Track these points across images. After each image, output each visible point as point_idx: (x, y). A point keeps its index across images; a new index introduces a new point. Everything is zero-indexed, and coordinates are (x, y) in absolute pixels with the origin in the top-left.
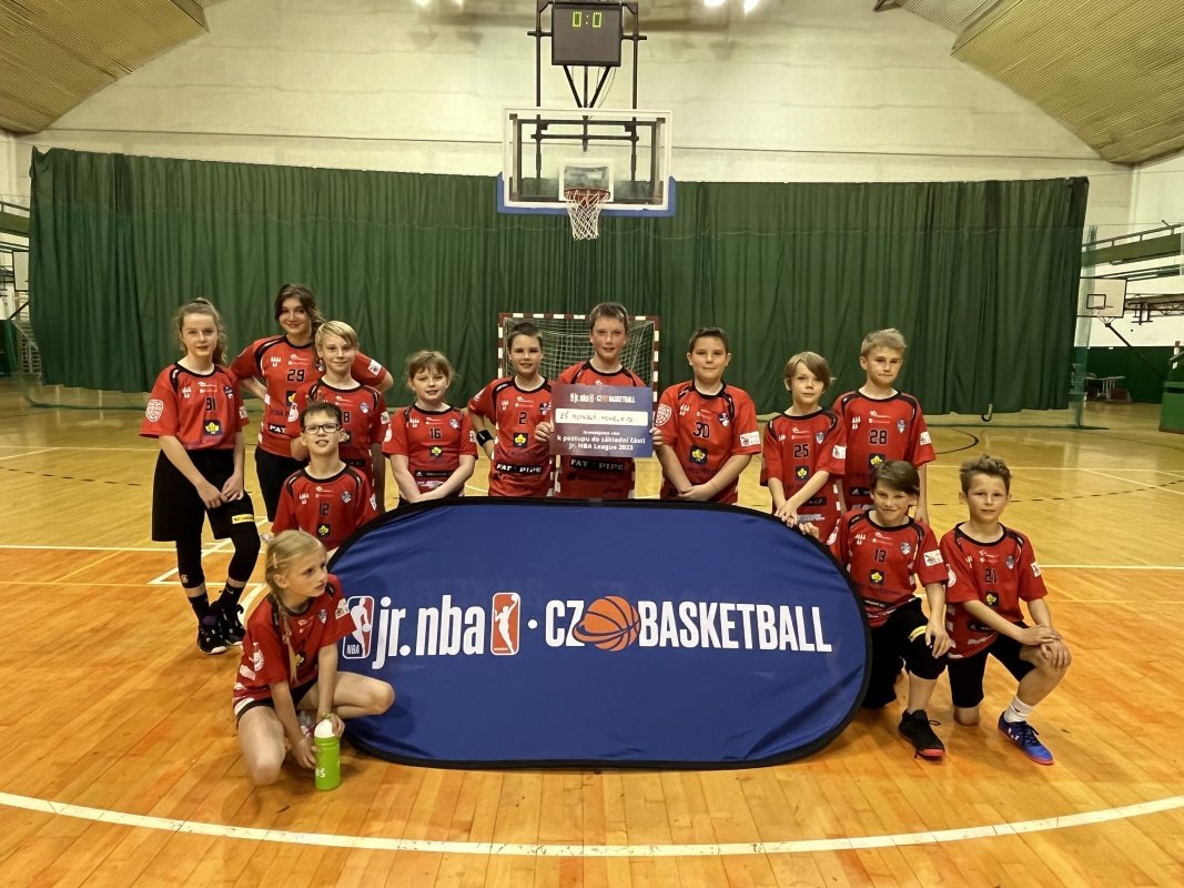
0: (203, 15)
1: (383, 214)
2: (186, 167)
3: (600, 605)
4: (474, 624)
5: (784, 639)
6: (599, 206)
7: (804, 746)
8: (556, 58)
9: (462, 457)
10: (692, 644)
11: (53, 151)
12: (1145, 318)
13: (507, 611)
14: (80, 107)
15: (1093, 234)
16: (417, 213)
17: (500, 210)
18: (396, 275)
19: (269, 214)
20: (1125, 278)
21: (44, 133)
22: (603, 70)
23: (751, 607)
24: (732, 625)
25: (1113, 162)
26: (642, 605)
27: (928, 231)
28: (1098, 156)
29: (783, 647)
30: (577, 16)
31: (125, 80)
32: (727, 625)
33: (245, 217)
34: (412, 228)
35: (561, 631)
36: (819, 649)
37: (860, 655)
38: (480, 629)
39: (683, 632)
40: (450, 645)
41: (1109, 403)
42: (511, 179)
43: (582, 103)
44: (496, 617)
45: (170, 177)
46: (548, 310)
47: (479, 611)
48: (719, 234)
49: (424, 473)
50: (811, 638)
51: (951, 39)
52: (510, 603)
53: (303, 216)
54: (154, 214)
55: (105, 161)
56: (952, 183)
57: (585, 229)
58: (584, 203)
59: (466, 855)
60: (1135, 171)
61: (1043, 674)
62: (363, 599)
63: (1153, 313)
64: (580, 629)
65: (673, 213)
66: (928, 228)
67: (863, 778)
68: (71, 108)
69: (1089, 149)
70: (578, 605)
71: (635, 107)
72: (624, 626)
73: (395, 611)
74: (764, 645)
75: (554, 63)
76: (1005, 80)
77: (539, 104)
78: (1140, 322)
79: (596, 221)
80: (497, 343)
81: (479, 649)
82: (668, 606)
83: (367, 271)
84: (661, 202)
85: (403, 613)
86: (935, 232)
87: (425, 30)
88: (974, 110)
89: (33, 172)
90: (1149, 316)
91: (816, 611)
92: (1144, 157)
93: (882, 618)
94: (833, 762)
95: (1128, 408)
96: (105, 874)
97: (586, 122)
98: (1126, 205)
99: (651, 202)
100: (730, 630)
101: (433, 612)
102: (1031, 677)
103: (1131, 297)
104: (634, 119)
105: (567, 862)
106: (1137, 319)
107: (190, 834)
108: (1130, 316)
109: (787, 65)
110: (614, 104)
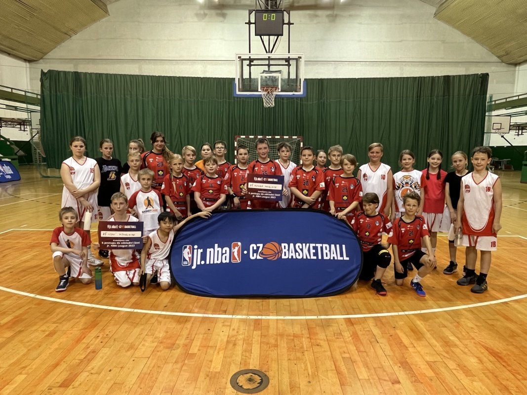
0: (107, 8)
1: (186, 95)
2: (104, 77)
3: (268, 245)
4: (226, 253)
5: (332, 256)
6: (275, 93)
7: (338, 291)
8: (257, 33)
9: (221, 194)
10: (300, 257)
11: (50, 71)
12: (520, 133)
13: (237, 248)
14: (56, 49)
15: (491, 98)
16: (200, 94)
17: (235, 95)
18: (192, 121)
19: (138, 96)
20: (510, 116)
21: (41, 60)
22: (276, 37)
23: (321, 245)
24: (314, 251)
25: (507, 64)
26: (283, 245)
27: (419, 98)
28: (500, 61)
29: (332, 258)
30: (265, 16)
31: (74, 37)
32: (312, 251)
33: (129, 97)
34: (198, 101)
35: (255, 254)
36: (345, 259)
37: (358, 262)
38: (228, 255)
39: (297, 254)
40: (218, 260)
41: (503, 171)
42: (239, 79)
43: (268, 51)
44: (233, 250)
45: (97, 81)
46: (256, 135)
47: (227, 249)
48: (328, 101)
49: (206, 199)
50: (342, 255)
51: (434, 10)
52: (238, 246)
53: (152, 96)
54: (91, 96)
55: (70, 74)
56: (429, 77)
57: (269, 103)
58: (268, 93)
59: (224, 318)
60: (517, 67)
61: (426, 267)
62: (188, 246)
63: (524, 131)
64: (262, 253)
65: (305, 95)
66: (419, 97)
67: (358, 300)
68: (52, 50)
69: (496, 58)
70: (261, 245)
71: (289, 52)
72: (277, 252)
73: (199, 250)
74: (325, 258)
75: (256, 35)
76: (458, 28)
77: (250, 52)
78: (518, 135)
79: (273, 99)
80: (234, 148)
81: (228, 261)
82: (292, 245)
83: (180, 119)
84: (300, 91)
85: (202, 250)
86: (422, 98)
87: (202, 12)
88: (444, 42)
89: (42, 80)
90: (522, 132)
91: (344, 246)
92: (522, 61)
93: (368, 248)
94: (348, 295)
95: (512, 173)
96: (113, 322)
97: (269, 59)
98: (513, 83)
99: (296, 91)
100: (313, 253)
101: (212, 250)
102: (422, 268)
103: (513, 124)
104: (289, 57)
105: (256, 320)
106: (517, 134)
107: (137, 312)
108: (513, 132)
109: (361, 23)
110: (280, 51)
